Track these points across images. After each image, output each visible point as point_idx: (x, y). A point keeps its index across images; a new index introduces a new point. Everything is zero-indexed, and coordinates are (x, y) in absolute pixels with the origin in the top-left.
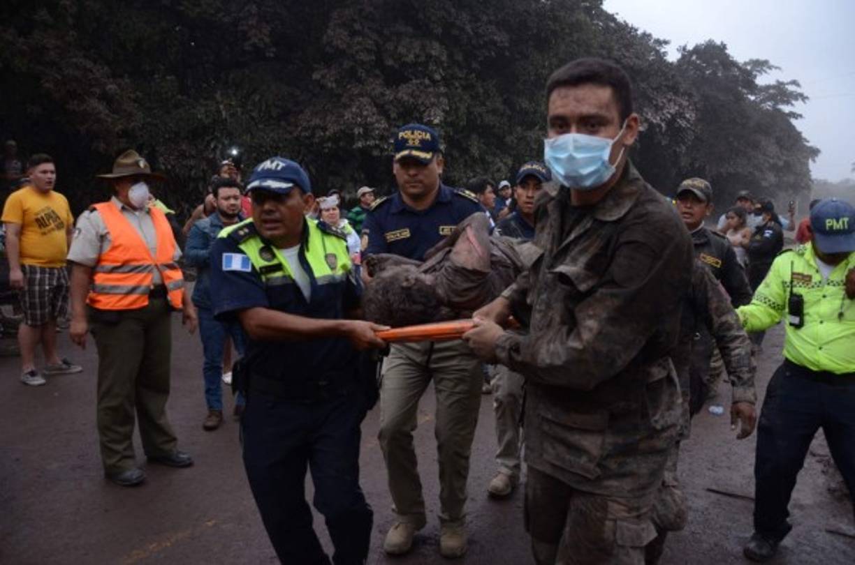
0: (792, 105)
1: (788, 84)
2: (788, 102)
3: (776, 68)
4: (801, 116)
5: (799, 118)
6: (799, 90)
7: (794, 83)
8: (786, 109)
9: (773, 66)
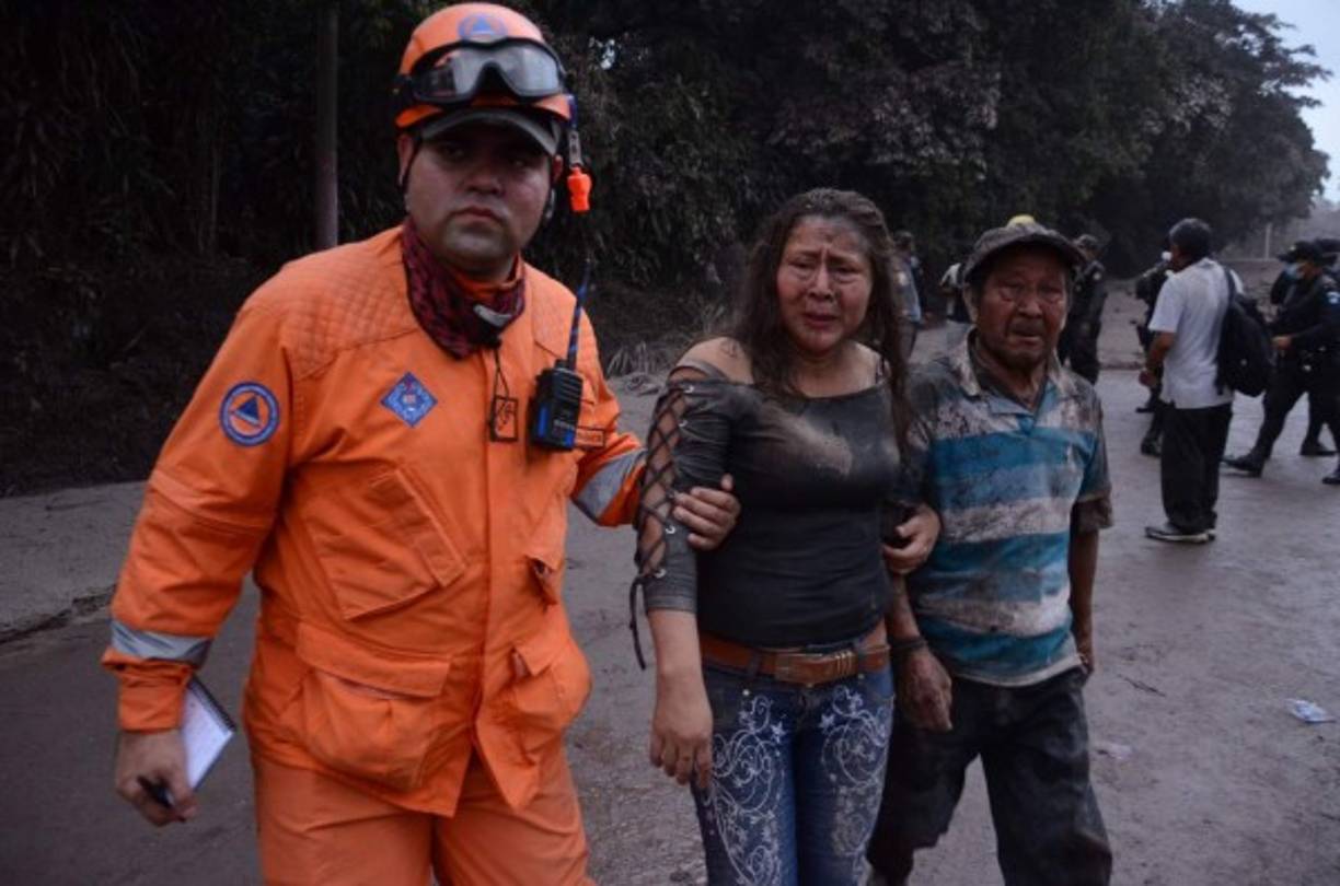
0: (1310, 85)
1: (1295, 51)
2: (1300, 82)
3: (1288, 26)
4: (1317, 103)
5: (1316, 107)
6: (1314, 61)
7: (1307, 49)
8: (1296, 91)
9: (1283, 24)
